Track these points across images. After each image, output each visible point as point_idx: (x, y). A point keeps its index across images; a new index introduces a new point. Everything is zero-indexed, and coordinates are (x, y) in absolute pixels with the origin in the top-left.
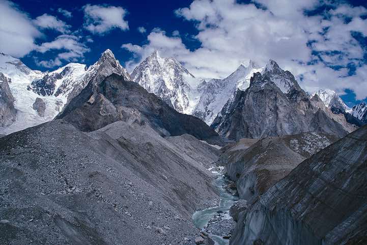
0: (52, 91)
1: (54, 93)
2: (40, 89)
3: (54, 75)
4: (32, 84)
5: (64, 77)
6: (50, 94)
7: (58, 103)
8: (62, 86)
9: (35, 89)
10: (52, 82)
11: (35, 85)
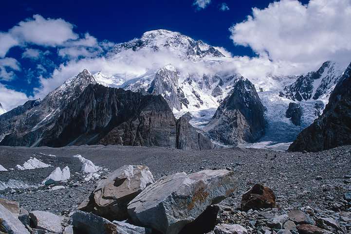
0: (309, 95)
1: (312, 97)
2: (294, 93)
3: (310, 75)
4: (285, 89)
5: (322, 74)
6: (307, 98)
7: (317, 106)
8: (321, 86)
9: (289, 94)
10: (309, 83)
11: (289, 90)
